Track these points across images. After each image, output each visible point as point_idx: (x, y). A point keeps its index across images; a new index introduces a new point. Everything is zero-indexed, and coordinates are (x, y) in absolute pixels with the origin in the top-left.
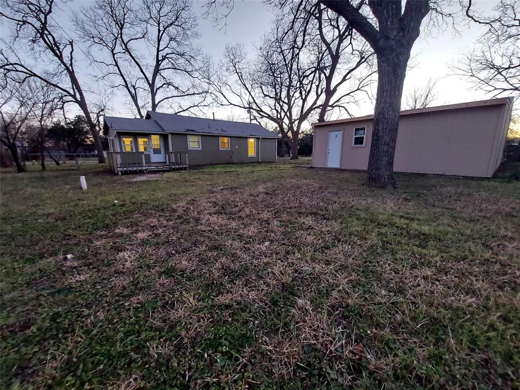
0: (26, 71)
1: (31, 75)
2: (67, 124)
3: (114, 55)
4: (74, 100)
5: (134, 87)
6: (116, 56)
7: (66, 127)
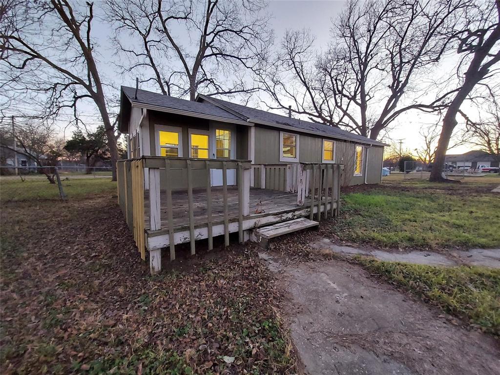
0: (28, 51)
1: (34, 57)
2: (89, 135)
3: (146, 43)
4: (89, 94)
5: (167, 83)
6: (148, 44)
7: (87, 139)
